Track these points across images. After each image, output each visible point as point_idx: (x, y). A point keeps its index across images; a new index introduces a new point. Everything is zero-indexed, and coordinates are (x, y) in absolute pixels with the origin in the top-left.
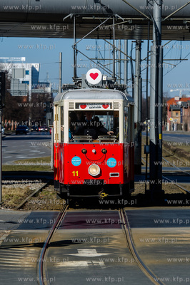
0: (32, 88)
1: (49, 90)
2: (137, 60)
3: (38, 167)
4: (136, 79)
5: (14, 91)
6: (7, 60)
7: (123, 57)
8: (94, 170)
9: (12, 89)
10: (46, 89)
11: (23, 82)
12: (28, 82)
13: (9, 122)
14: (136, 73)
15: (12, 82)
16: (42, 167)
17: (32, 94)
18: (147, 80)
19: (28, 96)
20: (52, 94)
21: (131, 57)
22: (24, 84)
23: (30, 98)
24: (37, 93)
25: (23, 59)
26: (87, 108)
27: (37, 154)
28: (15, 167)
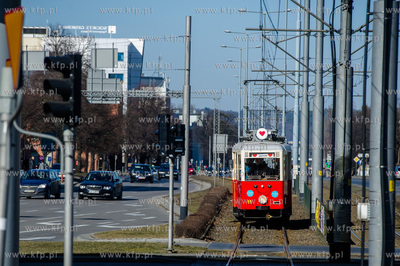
0: (129, 88)
1: (162, 92)
2: (344, 31)
3: (142, 245)
4: (341, 71)
5: (95, 95)
6: (79, 31)
7: (315, 25)
8: (263, 200)
9: (89, 89)
10: (157, 89)
11: (111, 76)
12: (120, 76)
13: (83, 156)
14: (341, 58)
15: (90, 76)
16: (151, 246)
17: (130, 99)
18: (365, 72)
19: (122, 103)
20: (168, 100)
21: (331, 26)
22: (113, 81)
23: (125, 107)
24: (138, 99)
25: (112, 29)
26: (258, 156)
27: (139, 221)
28: (96, 245)
